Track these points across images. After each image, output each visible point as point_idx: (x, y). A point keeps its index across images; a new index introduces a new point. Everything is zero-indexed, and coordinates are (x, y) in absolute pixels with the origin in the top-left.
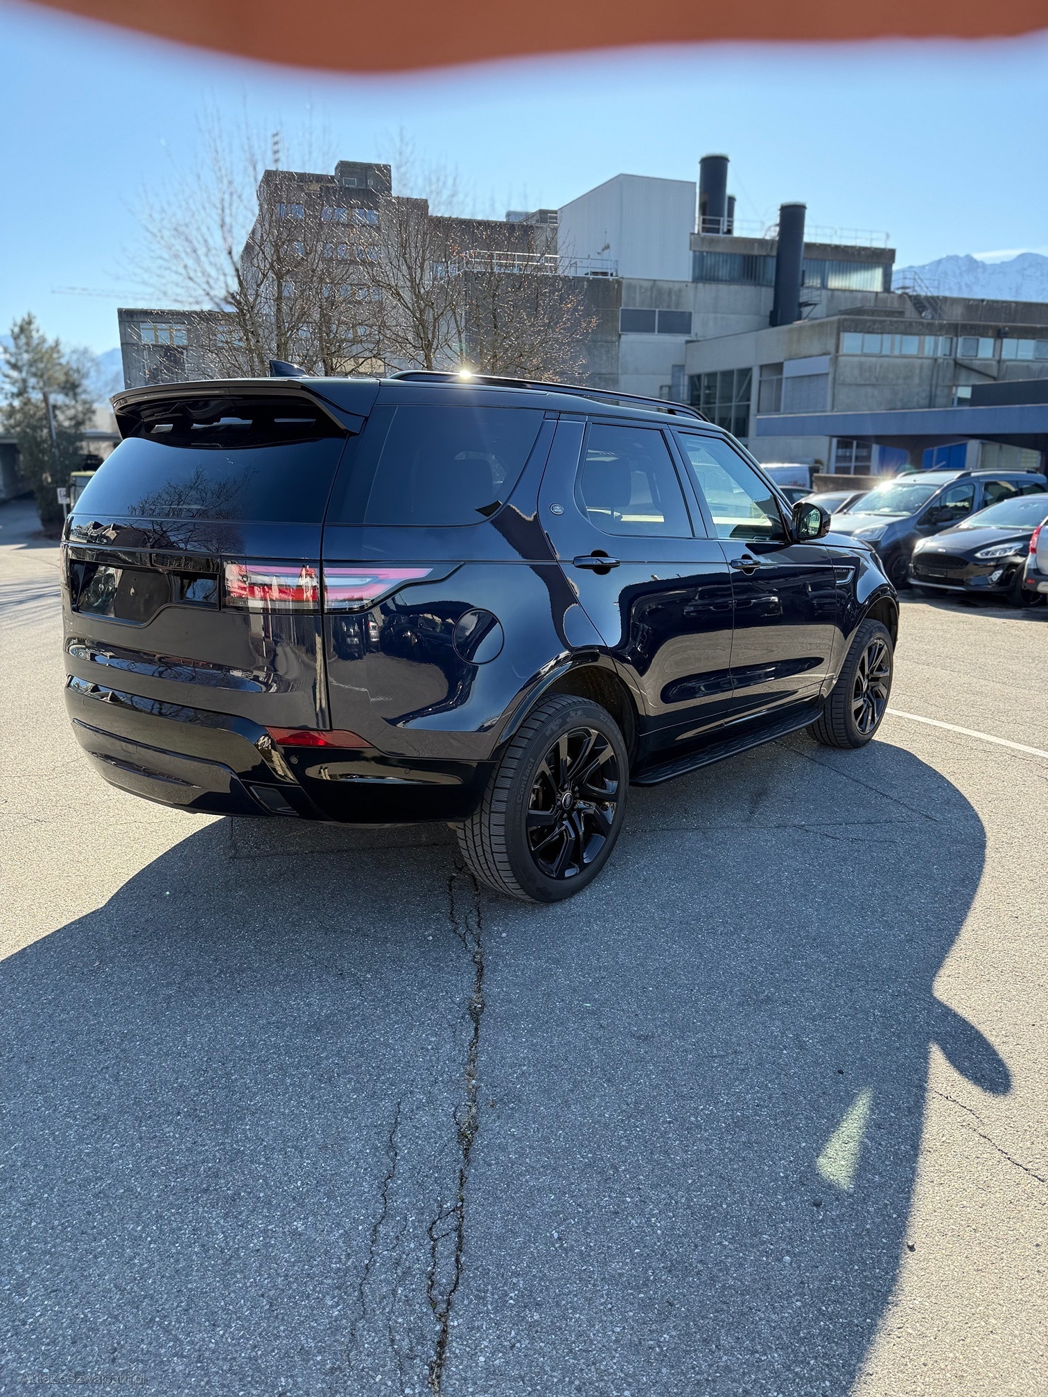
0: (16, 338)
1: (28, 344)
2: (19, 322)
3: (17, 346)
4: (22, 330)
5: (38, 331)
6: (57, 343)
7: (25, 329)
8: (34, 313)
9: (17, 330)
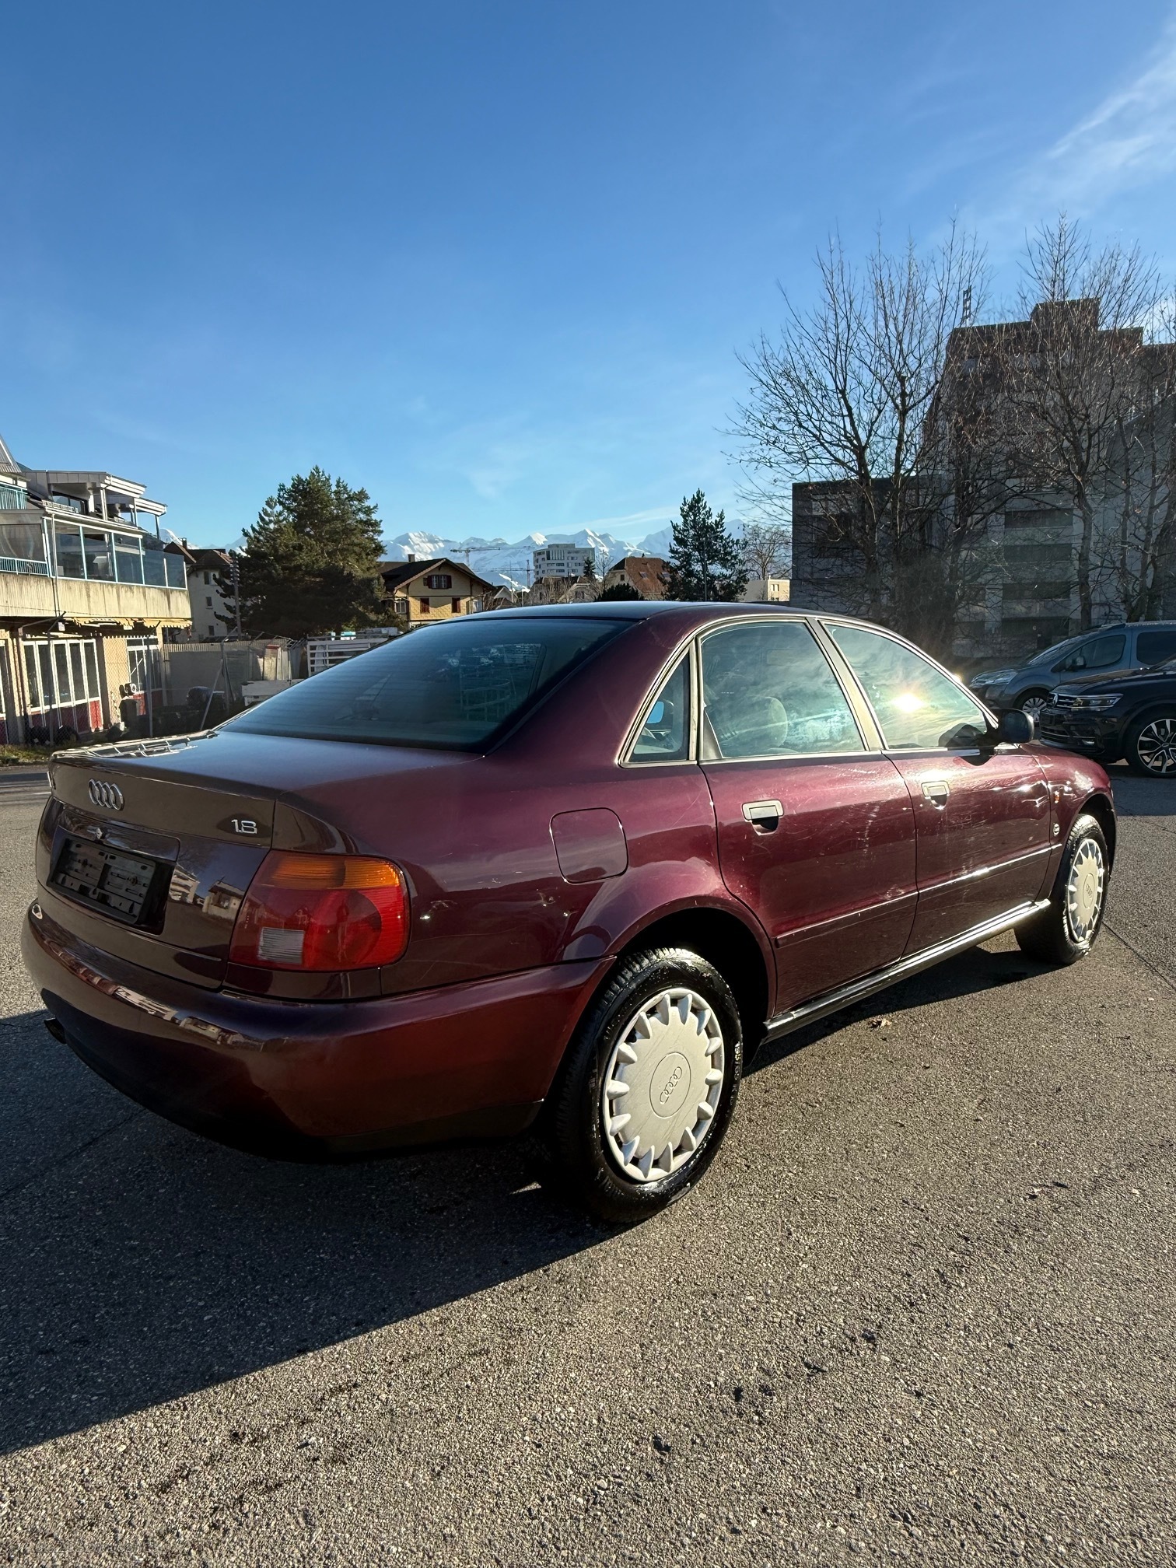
0: (684, 517)
1: (694, 521)
2: (689, 500)
3: (685, 523)
4: (691, 507)
5: (704, 508)
6: (721, 516)
7: (695, 505)
8: (702, 491)
9: (686, 508)
